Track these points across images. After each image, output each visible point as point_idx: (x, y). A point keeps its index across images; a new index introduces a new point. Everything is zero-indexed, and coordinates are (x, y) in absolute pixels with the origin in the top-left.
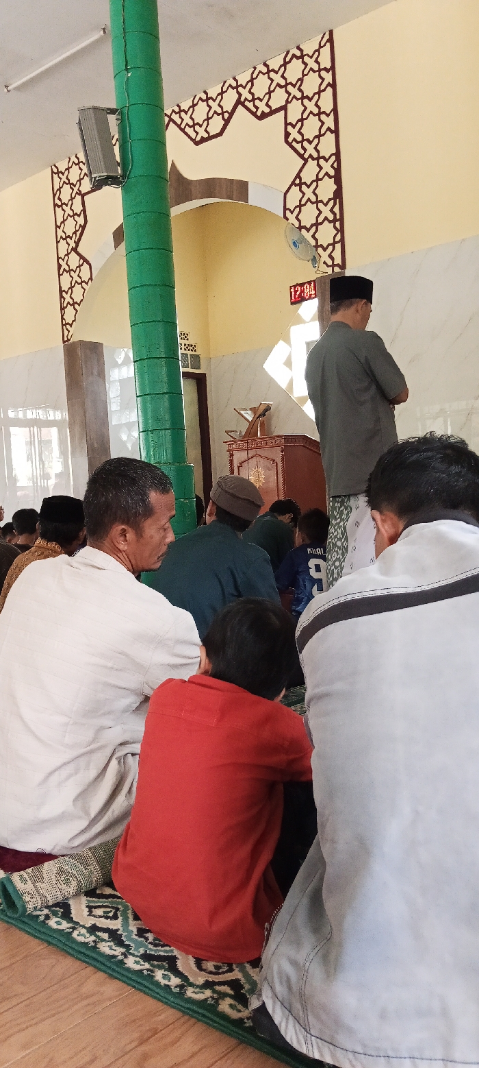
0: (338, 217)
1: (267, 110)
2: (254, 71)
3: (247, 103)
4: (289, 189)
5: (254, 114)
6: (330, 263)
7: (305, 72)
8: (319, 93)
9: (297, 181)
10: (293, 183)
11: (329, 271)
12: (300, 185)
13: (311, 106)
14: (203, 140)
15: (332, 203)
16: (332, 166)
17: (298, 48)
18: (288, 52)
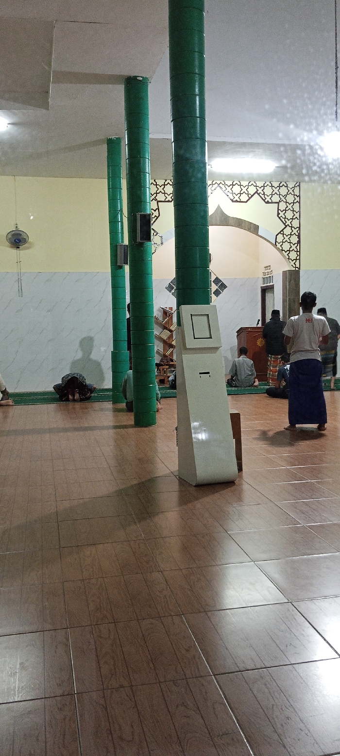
0: (298, 250)
1: (270, 201)
2: (264, 184)
3: (260, 194)
4: (277, 235)
5: (264, 200)
6: (295, 266)
7: (288, 193)
8: (294, 203)
9: (282, 233)
10: (280, 233)
11: (294, 269)
12: (283, 234)
13: (290, 207)
14: (236, 201)
15: (296, 245)
16: (297, 231)
17: (285, 183)
18: (281, 183)
